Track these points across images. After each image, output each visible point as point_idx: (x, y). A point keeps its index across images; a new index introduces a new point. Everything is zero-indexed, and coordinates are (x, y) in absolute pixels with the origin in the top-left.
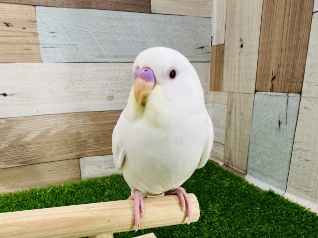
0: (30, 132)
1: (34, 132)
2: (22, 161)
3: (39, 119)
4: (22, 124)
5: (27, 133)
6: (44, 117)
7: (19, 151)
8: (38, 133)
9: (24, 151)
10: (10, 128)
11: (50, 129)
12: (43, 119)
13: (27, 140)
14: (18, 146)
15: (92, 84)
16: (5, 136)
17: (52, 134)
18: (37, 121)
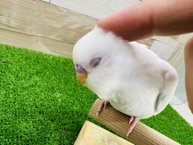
0: (76, 23)
1: (77, 24)
2: (65, 39)
3: (83, 18)
4: (74, 17)
5: (74, 23)
6: (87, 18)
7: (65, 33)
8: (79, 26)
9: (68, 33)
10: (67, 16)
11: (86, 26)
12: (86, 18)
13: (72, 28)
14: (66, 29)
15: (120, 8)
16: (63, 20)
17: (86, 29)
18: (82, 18)
